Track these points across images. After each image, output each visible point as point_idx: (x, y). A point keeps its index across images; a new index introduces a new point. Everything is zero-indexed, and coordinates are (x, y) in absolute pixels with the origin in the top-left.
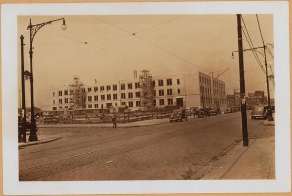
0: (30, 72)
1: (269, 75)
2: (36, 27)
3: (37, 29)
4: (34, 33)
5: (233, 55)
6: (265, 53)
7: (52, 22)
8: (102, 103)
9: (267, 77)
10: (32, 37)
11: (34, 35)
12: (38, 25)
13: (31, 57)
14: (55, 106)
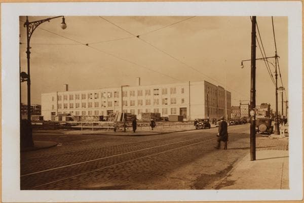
0: (27, 73)
1: (278, 87)
2: (33, 24)
3: (35, 27)
4: (31, 31)
5: (242, 65)
6: (276, 63)
7: (50, 19)
8: (102, 110)
9: (277, 89)
10: (29, 36)
11: (31, 34)
12: (36, 22)
13: (28, 57)
14: (55, 111)
